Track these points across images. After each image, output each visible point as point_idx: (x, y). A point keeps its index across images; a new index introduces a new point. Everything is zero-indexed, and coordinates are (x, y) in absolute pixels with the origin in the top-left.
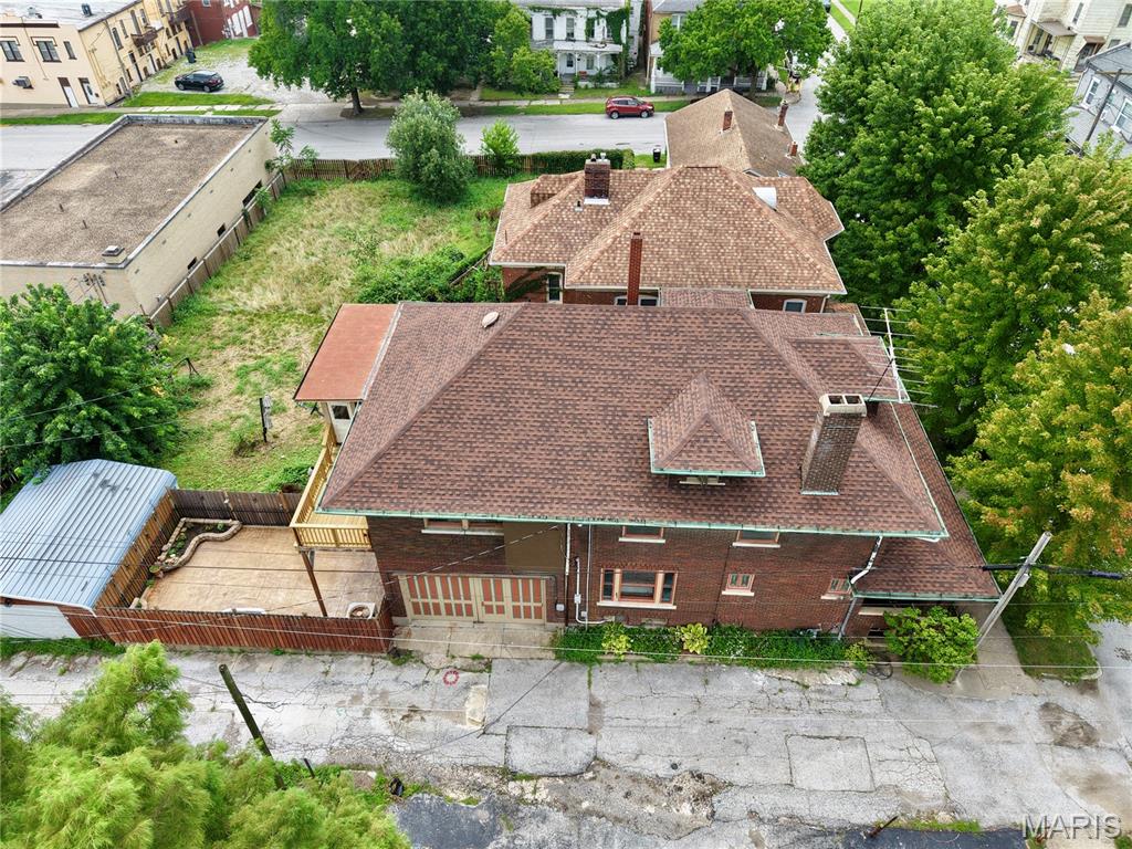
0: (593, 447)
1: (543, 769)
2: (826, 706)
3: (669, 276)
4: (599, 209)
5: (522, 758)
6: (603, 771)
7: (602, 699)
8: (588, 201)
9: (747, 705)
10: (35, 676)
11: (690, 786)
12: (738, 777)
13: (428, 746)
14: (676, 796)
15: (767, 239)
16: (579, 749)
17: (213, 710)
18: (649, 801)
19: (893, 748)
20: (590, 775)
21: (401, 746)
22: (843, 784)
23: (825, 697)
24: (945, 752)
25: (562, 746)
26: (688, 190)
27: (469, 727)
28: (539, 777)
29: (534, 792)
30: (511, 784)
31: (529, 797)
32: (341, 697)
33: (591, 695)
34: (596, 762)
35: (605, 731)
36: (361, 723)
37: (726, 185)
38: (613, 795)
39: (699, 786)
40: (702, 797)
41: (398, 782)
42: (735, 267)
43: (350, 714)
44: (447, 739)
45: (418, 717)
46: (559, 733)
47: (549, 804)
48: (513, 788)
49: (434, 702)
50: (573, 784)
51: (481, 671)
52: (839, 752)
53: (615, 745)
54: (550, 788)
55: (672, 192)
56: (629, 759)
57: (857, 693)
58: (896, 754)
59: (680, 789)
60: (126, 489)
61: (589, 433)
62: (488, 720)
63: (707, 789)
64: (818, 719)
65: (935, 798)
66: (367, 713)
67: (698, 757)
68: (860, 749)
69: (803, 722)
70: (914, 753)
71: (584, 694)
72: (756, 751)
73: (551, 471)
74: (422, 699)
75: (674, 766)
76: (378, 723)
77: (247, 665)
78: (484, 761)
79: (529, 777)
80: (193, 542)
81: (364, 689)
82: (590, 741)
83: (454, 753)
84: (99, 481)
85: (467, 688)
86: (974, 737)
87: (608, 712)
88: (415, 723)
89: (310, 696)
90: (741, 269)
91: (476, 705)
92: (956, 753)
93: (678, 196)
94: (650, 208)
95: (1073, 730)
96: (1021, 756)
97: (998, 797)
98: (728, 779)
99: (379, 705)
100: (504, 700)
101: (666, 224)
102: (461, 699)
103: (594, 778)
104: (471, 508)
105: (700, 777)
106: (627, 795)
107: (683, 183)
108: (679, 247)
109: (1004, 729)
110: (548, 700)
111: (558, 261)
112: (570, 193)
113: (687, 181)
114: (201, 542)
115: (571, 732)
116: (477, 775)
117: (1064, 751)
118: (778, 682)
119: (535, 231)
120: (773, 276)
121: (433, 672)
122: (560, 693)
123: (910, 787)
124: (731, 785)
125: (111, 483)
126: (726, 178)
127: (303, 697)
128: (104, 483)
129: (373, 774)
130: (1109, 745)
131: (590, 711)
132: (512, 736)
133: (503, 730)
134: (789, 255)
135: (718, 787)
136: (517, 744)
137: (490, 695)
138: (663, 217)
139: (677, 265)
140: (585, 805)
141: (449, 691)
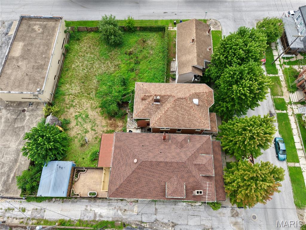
0: (156, 187)
1: (147, 221)
2: (195, 209)
3: (172, 125)
4: (157, 105)
5: (144, 220)
6: (157, 222)
7: (157, 208)
8: (155, 103)
9: (182, 209)
10: (58, 203)
11: (171, 224)
12: (179, 223)
13: (128, 217)
14: (169, 226)
15: (194, 116)
16: (153, 218)
17: (91, 210)
18: (165, 227)
19: (205, 217)
20: (155, 222)
21: (124, 217)
22: (196, 224)
23: (195, 208)
24: (213, 218)
25: (151, 217)
26: (178, 104)
27: (135, 213)
28: (147, 223)
29: (146, 226)
30: (142, 224)
31: (145, 226)
32: (112, 208)
33: (155, 207)
34: (156, 220)
35: (158, 214)
36: (117, 213)
37: (187, 103)
38: (159, 226)
39: (173, 224)
40: (173, 226)
41: (124, 224)
42: (187, 123)
43: (115, 211)
44: (131, 216)
45: (126, 212)
46: (150, 215)
47: (149, 228)
48: (143, 225)
49: (129, 209)
50: (153, 224)
51: (136, 202)
52: (196, 218)
53: (159, 217)
54: (149, 225)
55: (174, 105)
56: (162, 219)
57: (201, 207)
58: (205, 218)
59: (170, 225)
60: (64, 168)
61: (155, 185)
62: (138, 212)
63: (174, 225)
64: (193, 212)
65: (210, 226)
66: (117, 211)
67: (173, 219)
68: (199, 218)
69: (191, 213)
70: (208, 218)
71: (154, 207)
72: (182, 218)
73: (148, 191)
74: (126, 208)
75: (169, 221)
76: (120, 213)
77: (95, 201)
78: (138, 220)
79: (145, 223)
80: (79, 174)
81: (116, 206)
82: (155, 216)
83: (133, 218)
84: (59, 166)
85: (134, 206)
86: (218, 215)
87: (158, 210)
88: (126, 213)
89: (107, 207)
90: (188, 123)
91: (136, 209)
92: (215, 218)
93: (175, 106)
94: (169, 109)
95: (235, 213)
96: (225, 219)
97: (220, 226)
98: (177, 223)
99: (119, 209)
100: (141, 208)
101: (172, 113)
102: (133, 208)
103: (156, 223)
104: (134, 197)
105: (173, 223)
106: (161, 226)
107: (177, 102)
108: (175, 118)
109: (224, 214)
110: (148, 208)
111: (148, 118)
112: (151, 100)
113: (178, 102)
114: (80, 174)
115: (152, 215)
116: (137, 222)
117: (232, 218)
118: (187, 205)
119: (143, 110)
120: (195, 125)
121: (128, 202)
122: (150, 207)
123: (206, 225)
124: (178, 224)
125: (61, 167)
126: (187, 101)
127: (106, 208)
128: (60, 167)
129: (120, 222)
130: (240, 216)
131: (155, 210)
132: (142, 215)
133: (141, 214)
134: (199, 120)
135: (176, 225)
136: (143, 217)
137: (138, 207)
138: (172, 111)
139: (174, 123)
140: (154, 228)
141: (131, 206)
